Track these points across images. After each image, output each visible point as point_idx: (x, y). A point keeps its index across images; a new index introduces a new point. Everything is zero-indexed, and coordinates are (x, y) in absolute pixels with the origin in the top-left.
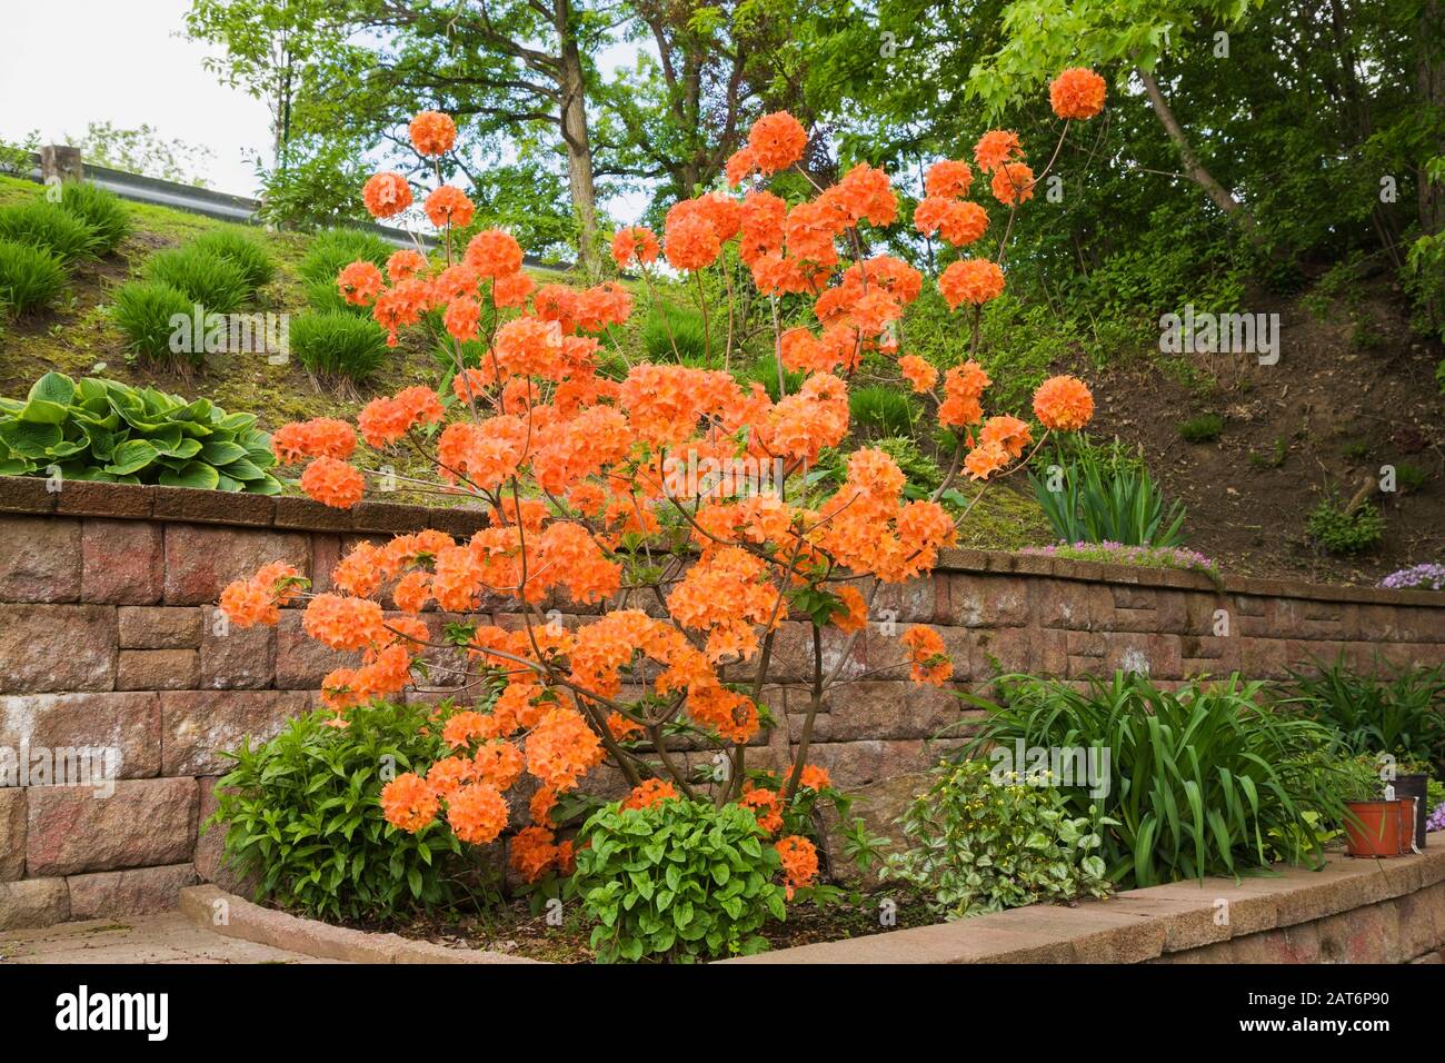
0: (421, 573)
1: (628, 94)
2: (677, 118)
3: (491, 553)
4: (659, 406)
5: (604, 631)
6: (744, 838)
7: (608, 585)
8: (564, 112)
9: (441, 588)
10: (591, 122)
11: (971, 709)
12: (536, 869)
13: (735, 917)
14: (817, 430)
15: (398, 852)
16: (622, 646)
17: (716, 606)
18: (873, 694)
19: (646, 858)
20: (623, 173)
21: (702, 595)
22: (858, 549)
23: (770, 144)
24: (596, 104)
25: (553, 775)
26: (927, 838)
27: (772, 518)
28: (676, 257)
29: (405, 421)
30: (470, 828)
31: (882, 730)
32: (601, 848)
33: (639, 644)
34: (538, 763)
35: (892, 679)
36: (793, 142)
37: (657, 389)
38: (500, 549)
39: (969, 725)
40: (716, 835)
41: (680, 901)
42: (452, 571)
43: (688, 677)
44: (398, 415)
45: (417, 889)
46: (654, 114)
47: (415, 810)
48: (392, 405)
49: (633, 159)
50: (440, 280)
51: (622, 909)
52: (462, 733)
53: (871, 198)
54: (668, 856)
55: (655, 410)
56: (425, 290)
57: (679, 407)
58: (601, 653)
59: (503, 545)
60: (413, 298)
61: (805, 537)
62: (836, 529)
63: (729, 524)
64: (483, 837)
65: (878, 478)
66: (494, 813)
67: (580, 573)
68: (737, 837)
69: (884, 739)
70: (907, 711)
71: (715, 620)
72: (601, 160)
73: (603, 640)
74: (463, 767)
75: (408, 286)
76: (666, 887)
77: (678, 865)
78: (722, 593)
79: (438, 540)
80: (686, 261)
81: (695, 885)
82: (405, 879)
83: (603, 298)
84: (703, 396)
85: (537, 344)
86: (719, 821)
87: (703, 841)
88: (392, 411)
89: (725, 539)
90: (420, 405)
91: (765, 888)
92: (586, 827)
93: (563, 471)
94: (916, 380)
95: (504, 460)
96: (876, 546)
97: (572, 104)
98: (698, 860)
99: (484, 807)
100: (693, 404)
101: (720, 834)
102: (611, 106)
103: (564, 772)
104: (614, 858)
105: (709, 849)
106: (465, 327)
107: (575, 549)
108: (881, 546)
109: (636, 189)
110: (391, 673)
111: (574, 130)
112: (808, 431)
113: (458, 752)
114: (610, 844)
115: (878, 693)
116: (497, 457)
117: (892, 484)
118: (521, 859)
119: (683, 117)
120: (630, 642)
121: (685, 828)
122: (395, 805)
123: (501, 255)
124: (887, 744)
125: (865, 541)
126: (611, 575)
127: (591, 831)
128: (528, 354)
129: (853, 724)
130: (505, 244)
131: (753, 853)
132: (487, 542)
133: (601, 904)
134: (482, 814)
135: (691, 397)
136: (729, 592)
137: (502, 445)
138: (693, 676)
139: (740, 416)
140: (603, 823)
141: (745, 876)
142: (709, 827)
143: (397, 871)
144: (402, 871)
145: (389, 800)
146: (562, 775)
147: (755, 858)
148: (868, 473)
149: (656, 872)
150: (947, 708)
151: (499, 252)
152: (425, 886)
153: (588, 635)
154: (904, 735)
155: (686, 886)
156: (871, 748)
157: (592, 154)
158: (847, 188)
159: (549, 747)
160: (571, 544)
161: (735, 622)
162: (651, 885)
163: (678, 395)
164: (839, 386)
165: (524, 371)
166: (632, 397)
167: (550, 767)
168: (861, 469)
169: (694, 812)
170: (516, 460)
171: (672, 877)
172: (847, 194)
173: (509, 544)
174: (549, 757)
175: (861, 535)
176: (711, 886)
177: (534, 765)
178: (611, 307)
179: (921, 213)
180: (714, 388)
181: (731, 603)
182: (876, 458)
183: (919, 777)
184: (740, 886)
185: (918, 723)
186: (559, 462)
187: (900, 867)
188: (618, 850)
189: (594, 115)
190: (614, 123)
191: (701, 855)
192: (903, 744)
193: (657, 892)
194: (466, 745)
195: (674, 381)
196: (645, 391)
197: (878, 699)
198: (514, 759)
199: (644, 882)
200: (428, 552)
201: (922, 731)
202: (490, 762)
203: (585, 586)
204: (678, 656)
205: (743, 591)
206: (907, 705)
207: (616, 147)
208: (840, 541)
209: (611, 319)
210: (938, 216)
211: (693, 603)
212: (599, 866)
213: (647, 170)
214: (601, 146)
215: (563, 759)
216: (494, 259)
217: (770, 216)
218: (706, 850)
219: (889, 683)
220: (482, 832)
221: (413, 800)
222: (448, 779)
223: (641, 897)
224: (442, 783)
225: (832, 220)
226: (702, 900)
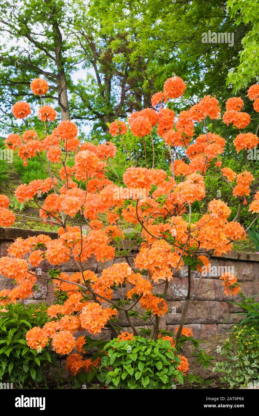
0: (39, 251)
1: (83, 89)
2: (102, 98)
3: (68, 242)
4: (138, 182)
5: (113, 271)
6: (167, 352)
7: (111, 255)
8: (60, 95)
9: (49, 255)
10: (69, 99)
11: (233, 313)
12: (77, 370)
13: (165, 383)
14: (196, 193)
15: (26, 362)
16: (120, 276)
17: (157, 260)
18: (197, 306)
19: (130, 359)
20: (81, 118)
21: (151, 256)
22: (211, 238)
23: (172, 88)
24: (71, 92)
25: (92, 328)
26: (230, 356)
27: (180, 225)
28: (135, 131)
29: (33, 193)
30: (61, 348)
31: (201, 320)
32: (112, 356)
33: (126, 276)
34: (86, 323)
35: (204, 300)
36: (181, 87)
37: (138, 176)
38: (71, 240)
39: (233, 319)
40: (156, 350)
41: (144, 376)
42: (54, 248)
43: (143, 289)
44: (30, 190)
45: (34, 376)
46: (93, 97)
47: (40, 341)
48: (28, 187)
49: (85, 113)
50: (45, 140)
51: (121, 379)
52: (55, 312)
53: (211, 108)
54: (138, 358)
55: (137, 184)
56: (39, 144)
57: (146, 183)
58: (112, 279)
59: (72, 239)
60: (34, 147)
61: (191, 234)
62: (202, 232)
63: (158, 231)
64: (66, 352)
65: (221, 210)
66: (70, 342)
67: (100, 250)
68: (164, 352)
69: (202, 323)
70: (210, 313)
71: (157, 266)
72: (73, 113)
73: (113, 274)
74: (56, 325)
75: (32, 143)
76: (139, 371)
77: (143, 362)
78: (159, 255)
79: (45, 238)
80: (139, 133)
81: (150, 369)
82: (29, 372)
83: (106, 148)
84: (155, 179)
85: (91, 159)
86: (157, 345)
87: (152, 352)
88: (28, 189)
89: (157, 236)
90: (39, 187)
91: (175, 372)
92: (106, 347)
93: (95, 211)
94: (228, 177)
95: (77, 204)
96: (218, 237)
97: (63, 92)
98: (150, 360)
99: (67, 340)
100: (151, 182)
101: (158, 350)
102: (76, 93)
103: (96, 326)
104: (118, 359)
105: (155, 355)
106: (55, 158)
107: (101, 240)
108: (220, 237)
109: (87, 124)
110: (25, 290)
111: (63, 102)
112: (193, 193)
113: (54, 319)
114: (116, 354)
115: (199, 305)
116: (74, 203)
117: (226, 213)
118: (70, 366)
119: (104, 97)
120: (123, 275)
121: (144, 348)
122: (32, 339)
123: (70, 130)
124: (203, 325)
125: (214, 235)
126: (112, 251)
127: (107, 350)
128: (88, 163)
129: (190, 317)
130: (72, 126)
131: (171, 358)
132: (66, 237)
133: (113, 377)
134: (66, 342)
135: (150, 179)
136: (161, 255)
137: (76, 199)
138: (145, 289)
139: (165, 189)
140: (112, 346)
141: (167, 367)
142: (153, 347)
143: (26, 369)
144: (28, 369)
145: (29, 338)
146: (96, 328)
147: (171, 360)
148: (217, 208)
149: (134, 364)
150: (225, 312)
151: (69, 129)
152: (37, 375)
153: (107, 272)
154: (209, 322)
155: (146, 370)
156: (197, 327)
157: (70, 111)
158: (202, 105)
159: (90, 317)
160: (99, 238)
161: (164, 266)
162: (133, 369)
163: (145, 178)
164: (201, 178)
165: (86, 170)
166: (128, 179)
167: (91, 325)
168: (214, 207)
169: (147, 342)
170: (81, 204)
171: (141, 366)
172: (202, 107)
173: (75, 238)
174: (90, 321)
175: (213, 233)
176: (156, 370)
177: (84, 324)
178: (109, 151)
179: (225, 116)
180: (159, 176)
181: (163, 259)
182: (220, 203)
183: (221, 335)
184: (166, 370)
185: (214, 318)
186: (94, 207)
187: (221, 367)
188: (119, 356)
189: (70, 96)
190: (77, 100)
191: (151, 358)
192: (209, 326)
193: (135, 372)
194: (56, 317)
195: (144, 173)
196: (133, 177)
197: (199, 308)
198: (76, 322)
199: (129, 368)
200: (42, 243)
201: (216, 321)
202: (66, 323)
203: (102, 255)
204: (139, 282)
205: (166, 255)
206: (210, 310)
207: (79, 109)
208: (205, 235)
209: (109, 155)
210: (232, 117)
211: (149, 259)
212: (111, 363)
213: (90, 117)
214: (73, 108)
215: (96, 321)
216: (67, 131)
217: (169, 117)
218: (153, 356)
219: (203, 302)
220: (65, 350)
221: (39, 337)
222: (51, 329)
223: (129, 374)
224: (49, 332)
225: (196, 116)
226: (152, 376)
